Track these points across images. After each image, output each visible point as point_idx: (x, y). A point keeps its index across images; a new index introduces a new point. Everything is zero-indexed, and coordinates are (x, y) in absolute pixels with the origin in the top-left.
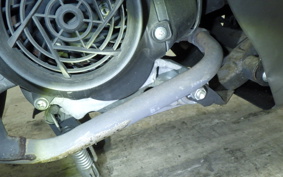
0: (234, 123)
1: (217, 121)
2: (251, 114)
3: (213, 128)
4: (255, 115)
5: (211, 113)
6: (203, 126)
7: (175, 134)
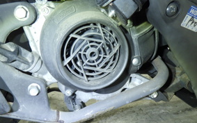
0: (175, 114)
1: (163, 111)
2: (187, 109)
3: (160, 116)
4: (190, 110)
5: (159, 105)
6: (154, 113)
7: (134, 116)
